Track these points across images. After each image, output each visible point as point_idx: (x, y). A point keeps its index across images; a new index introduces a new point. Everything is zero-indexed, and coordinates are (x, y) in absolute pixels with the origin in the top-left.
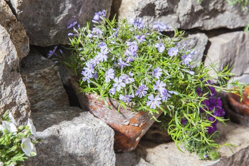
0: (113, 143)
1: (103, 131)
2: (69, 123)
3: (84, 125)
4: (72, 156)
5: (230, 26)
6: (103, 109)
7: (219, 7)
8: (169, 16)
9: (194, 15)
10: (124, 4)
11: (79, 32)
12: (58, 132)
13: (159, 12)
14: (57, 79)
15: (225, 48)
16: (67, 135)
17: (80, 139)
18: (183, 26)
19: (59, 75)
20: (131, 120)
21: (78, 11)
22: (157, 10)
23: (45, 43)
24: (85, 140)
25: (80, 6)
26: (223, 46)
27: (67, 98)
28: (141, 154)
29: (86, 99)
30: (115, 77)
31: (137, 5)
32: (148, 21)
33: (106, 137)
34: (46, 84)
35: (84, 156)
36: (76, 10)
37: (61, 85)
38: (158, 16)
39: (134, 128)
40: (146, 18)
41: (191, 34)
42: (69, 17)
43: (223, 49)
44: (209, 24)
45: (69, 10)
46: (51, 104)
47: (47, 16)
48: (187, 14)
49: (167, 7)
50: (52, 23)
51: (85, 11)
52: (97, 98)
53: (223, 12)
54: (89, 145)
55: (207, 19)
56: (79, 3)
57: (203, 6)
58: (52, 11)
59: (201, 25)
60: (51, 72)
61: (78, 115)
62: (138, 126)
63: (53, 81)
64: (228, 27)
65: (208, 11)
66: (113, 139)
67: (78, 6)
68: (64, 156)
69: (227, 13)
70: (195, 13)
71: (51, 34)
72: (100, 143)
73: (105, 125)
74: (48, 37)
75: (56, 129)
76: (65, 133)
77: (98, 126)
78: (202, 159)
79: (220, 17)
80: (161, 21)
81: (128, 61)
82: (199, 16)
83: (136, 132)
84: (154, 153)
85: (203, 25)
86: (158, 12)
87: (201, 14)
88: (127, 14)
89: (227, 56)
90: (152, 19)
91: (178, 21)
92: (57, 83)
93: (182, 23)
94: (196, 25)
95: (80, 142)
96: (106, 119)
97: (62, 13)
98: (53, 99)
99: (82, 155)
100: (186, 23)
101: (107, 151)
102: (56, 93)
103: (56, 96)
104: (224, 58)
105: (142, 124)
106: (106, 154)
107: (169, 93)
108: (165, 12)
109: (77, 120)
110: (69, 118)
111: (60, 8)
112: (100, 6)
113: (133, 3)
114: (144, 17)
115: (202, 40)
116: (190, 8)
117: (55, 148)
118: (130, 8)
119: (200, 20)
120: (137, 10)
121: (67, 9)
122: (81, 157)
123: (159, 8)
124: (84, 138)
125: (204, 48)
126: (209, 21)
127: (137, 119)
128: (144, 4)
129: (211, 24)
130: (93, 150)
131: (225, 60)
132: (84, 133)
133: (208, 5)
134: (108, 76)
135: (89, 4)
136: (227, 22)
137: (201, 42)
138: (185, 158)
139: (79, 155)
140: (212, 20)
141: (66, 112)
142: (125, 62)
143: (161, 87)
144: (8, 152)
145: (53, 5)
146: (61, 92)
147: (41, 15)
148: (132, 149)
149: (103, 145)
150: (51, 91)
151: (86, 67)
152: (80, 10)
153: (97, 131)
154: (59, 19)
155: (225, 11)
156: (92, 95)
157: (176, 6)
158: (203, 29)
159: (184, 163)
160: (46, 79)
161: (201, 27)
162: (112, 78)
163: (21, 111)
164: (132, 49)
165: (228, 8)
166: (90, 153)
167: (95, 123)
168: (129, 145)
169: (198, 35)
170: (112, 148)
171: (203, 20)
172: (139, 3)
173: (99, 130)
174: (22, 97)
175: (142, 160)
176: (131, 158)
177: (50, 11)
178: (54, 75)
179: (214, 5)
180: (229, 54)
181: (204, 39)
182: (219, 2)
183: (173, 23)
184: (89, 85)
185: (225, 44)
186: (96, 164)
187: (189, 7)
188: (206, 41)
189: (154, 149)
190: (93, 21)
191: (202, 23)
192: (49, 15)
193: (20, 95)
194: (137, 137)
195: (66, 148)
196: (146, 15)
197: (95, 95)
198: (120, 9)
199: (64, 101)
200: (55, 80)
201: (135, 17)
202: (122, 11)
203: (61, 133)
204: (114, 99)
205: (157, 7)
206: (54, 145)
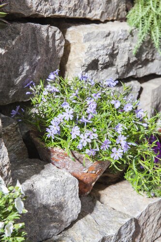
0: (78, 191)
1: (69, 181)
2: (39, 177)
3: (53, 178)
4: (45, 207)
5: (159, 72)
6: (65, 160)
7: (150, 57)
8: (110, 68)
9: (129, 66)
10: (70, 61)
11: (35, 90)
12: (33, 186)
13: (102, 66)
14: (18, 134)
15: (156, 93)
16: (40, 189)
17: (51, 190)
18: (121, 76)
19: (19, 131)
20: (90, 168)
21: (33, 72)
22: (100, 64)
23: (4, 102)
24: (55, 191)
25: (35, 67)
26: (153, 91)
27: (27, 151)
28: (95, 196)
29: (49, 152)
30: (81, 133)
31: (84, 62)
32: (92, 75)
33: (72, 186)
34: (8, 140)
35: (55, 206)
36: (31, 70)
37: (21, 140)
38: (100, 70)
39: (92, 175)
40: (90, 72)
41: (126, 82)
42: (26, 77)
43: (154, 94)
44: (141, 72)
45: (27, 71)
46: (13, 157)
47: (8, 78)
48: (124, 66)
49: (108, 61)
50: (12, 85)
51: (38, 71)
52: (60, 151)
53: (152, 61)
54: (59, 195)
55: (140, 68)
56: (34, 64)
57: (137, 58)
58: (13, 73)
59: (135, 74)
60: (13, 128)
61: (43, 168)
62: (95, 173)
63: (14, 137)
64: (157, 73)
65: (141, 61)
66: (77, 188)
67: (34, 67)
68: (39, 208)
69: (156, 61)
70: (131, 64)
71: (10, 94)
72: (67, 193)
73: (70, 176)
74: (7, 97)
75: (30, 184)
76: (38, 186)
77: (64, 177)
78: (150, 197)
79: (150, 65)
80: (102, 74)
81: (89, 118)
82: (134, 66)
83: (93, 178)
84: (106, 194)
85: (136, 73)
86: (100, 66)
87: (135, 64)
88: (74, 70)
89: (157, 100)
90: (96, 72)
91: (117, 73)
92: (17, 138)
93: (120, 74)
94: (131, 74)
95: (51, 194)
96: (67, 169)
97: (21, 74)
98: (14, 153)
99: (54, 205)
100: (123, 73)
101: (74, 199)
102: (17, 147)
103: (17, 150)
104: (155, 102)
105: (98, 171)
106: (73, 202)
107: (128, 145)
108: (107, 66)
109: (44, 172)
110: (37, 172)
111: (20, 70)
112: (51, 64)
113: (80, 60)
114: (89, 71)
115: (136, 87)
116: (127, 60)
117: (31, 201)
118: (77, 64)
119: (134, 70)
120: (84, 66)
121: (25, 71)
122: (53, 206)
123: (102, 63)
124: (54, 189)
125: (138, 94)
126: (141, 69)
127: (95, 167)
128: (90, 61)
129: (143, 72)
130: (63, 199)
131: (155, 103)
132: (54, 185)
133: (141, 56)
134: (75, 133)
135: (42, 64)
136: (157, 69)
137: (135, 88)
138: (135, 198)
139: (51, 205)
140: (143, 68)
141: (32, 165)
142: (87, 119)
143: (122, 140)
144: (4, 212)
145: (14, 68)
146: (21, 146)
147: (3, 79)
148: (88, 193)
149: (70, 194)
150: (13, 146)
151: (52, 125)
152: (35, 70)
153: (64, 181)
154: (18, 81)
155: (154, 59)
156: (55, 149)
157: (115, 60)
158: (136, 77)
159: (134, 201)
160: (8, 135)
161: (135, 76)
162: (78, 134)
163: (3, 172)
164: (91, 107)
165: (157, 57)
166: (60, 203)
167: (61, 174)
168: (86, 190)
169: (132, 83)
170: (78, 195)
171: (136, 69)
172: (85, 60)
173: (66, 181)
174: (4, 159)
175: (98, 203)
176: (88, 201)
177: (11, 74)
178: (15, 131)
179: (146, 56)
180: (159, 98)
181: (138, 86)
182: (150, 53)
183: (113, 74)
184: (52, 140)
185: (155, 89)
186: (66, 211)
187: (125, 60)
188: (139, 88)
189: (104, 190)
190: (48, 79)
191: (135, 72)
192: (10, 78)
193: (3, 157)
194: (92, 182)
195: (40, 200)
196: (91, 70)
197: (58, 149)
198: (67, 65)
199: (24, 154)
200: (16, 136)
201: (82, 72)
202: (69, 67)
203: (35, 187)
204: (76, 151)
205: (100, 62)
206: (31, 198)
